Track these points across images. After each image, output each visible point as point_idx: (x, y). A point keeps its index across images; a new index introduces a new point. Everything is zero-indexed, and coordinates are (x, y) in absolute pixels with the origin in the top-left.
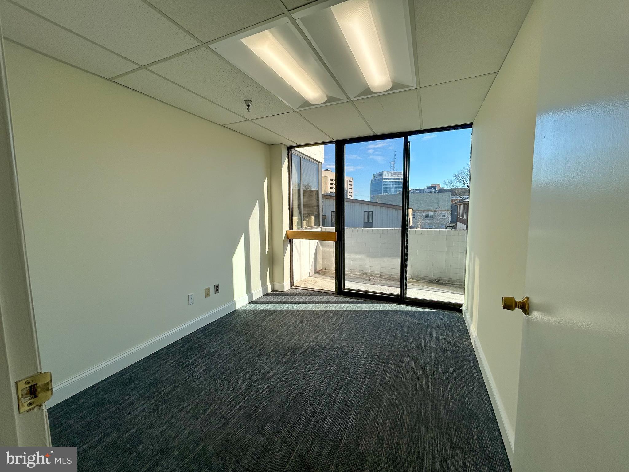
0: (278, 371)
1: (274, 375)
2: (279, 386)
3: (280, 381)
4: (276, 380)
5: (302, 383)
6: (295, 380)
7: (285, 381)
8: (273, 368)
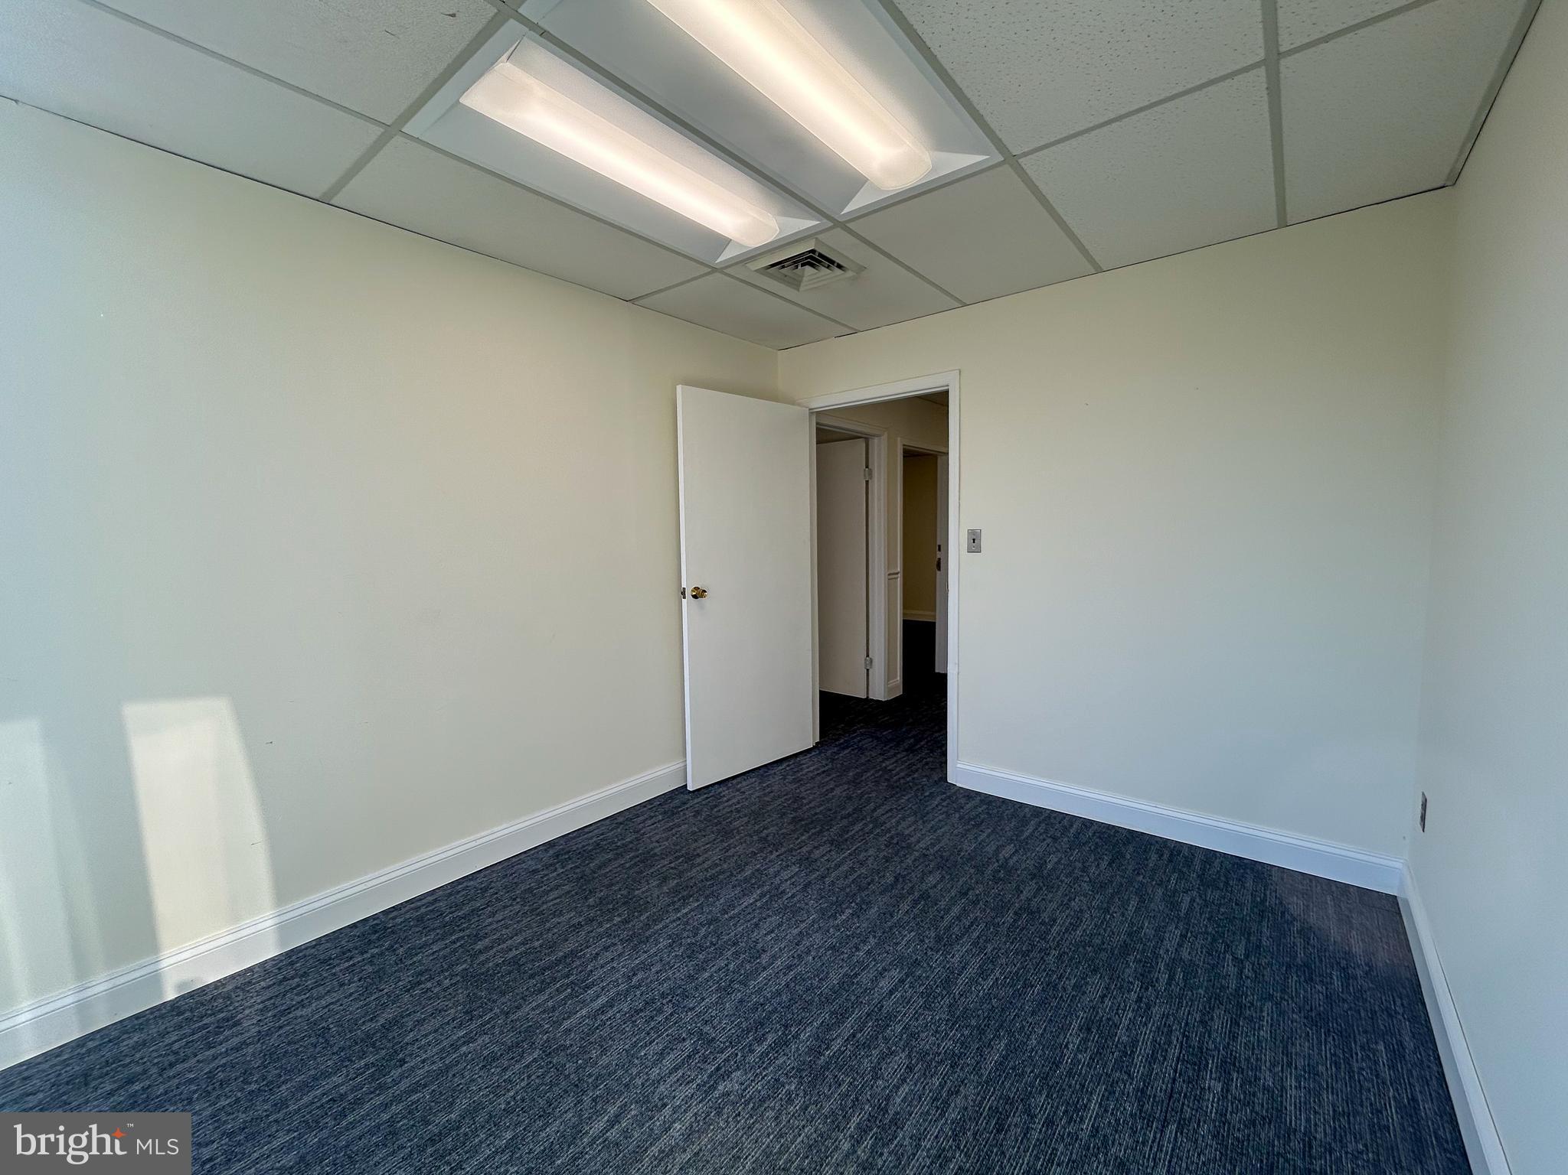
0: (876, 980)
1: (885, 970)
2: (872, 941)
3: (869, 952)
4: (879, 954)
5: (817, 938)
6: (833, 948)
7: (858, 949)
8: (891, 993)
